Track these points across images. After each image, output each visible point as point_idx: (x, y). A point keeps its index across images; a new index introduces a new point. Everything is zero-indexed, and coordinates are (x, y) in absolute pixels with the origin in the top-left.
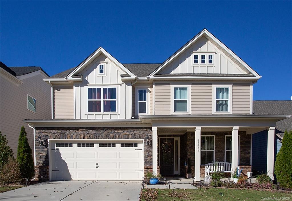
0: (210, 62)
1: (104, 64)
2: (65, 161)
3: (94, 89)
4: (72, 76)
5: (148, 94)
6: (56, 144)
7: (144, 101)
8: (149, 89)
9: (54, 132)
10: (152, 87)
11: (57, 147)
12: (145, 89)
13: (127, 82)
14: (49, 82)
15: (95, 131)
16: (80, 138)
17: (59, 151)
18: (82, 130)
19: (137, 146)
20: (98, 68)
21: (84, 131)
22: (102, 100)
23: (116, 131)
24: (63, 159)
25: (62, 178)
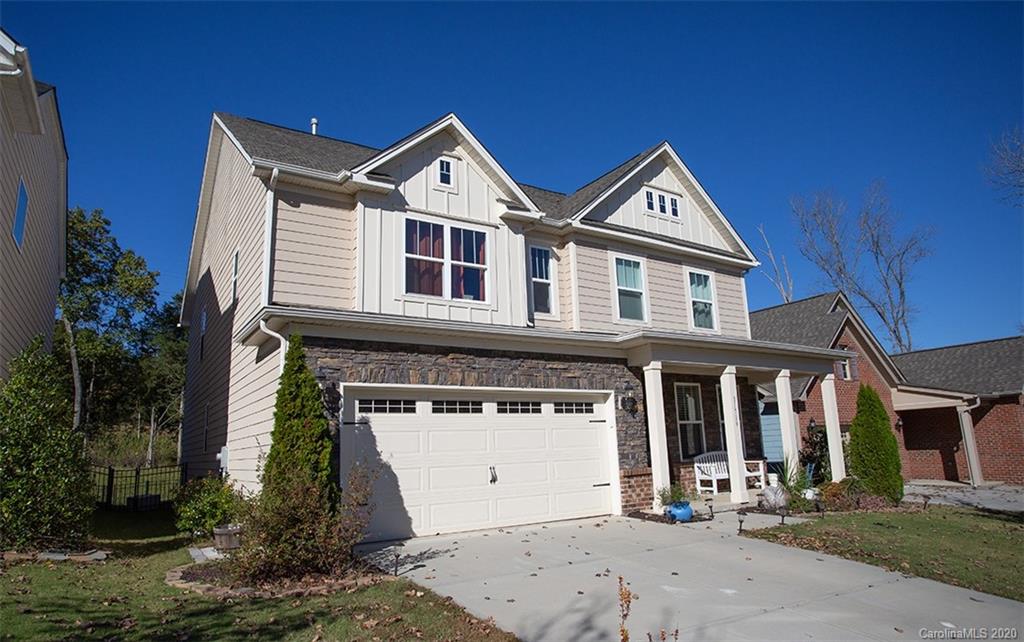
0: (675, 212)
1: (452, 162)
2: (390, 467)
3: (425, 226)
4: (370, 173)
5: (552, 262)
6: (357, 402)
7: (544, 281)
8: (555, 249)
9: (364, 356)
10: (562, 246)
11: (364, 414)
12: (546, 249)
13: (515, 224)
14: (275, 172)
15: (493, 363)
16: (452, 384)
17: (370, 427)
18: (458, 355)
19: (591, 411)
20: (434, 168)
21: (463, 361)
22: (447, 262)
23: (548, 366)
24: (384, 457)
25: (380, 534)
